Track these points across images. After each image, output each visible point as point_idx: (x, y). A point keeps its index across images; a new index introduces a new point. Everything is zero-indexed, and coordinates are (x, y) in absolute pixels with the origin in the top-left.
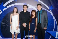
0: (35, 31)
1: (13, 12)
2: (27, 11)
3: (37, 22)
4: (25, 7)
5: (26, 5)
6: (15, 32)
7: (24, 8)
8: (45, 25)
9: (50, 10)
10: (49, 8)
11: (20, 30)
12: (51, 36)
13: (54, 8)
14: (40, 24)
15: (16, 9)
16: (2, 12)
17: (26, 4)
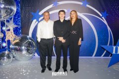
2: (64, 20)
5: (63, 11)
9: (103, 18)
10: (101, 15)
13: (108, 15)
16: (37, 22)
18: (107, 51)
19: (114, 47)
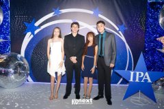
0: (93, 70)
1: (52, 37)
3: (96, 54)
4: (75, 25)
5: (77, 23)
6: (56, 73)
7: (73, 29)
8: (112, 59)
9: (120, 32)
10: (118, 29)
11: (66, 69)
12: (121, 79)
13: (126, 28)
14: (103, 57)
15: (57, 30)
16: (32, 36)
17: (77, 21)
18: (124, 79)
19: (132, 73)
